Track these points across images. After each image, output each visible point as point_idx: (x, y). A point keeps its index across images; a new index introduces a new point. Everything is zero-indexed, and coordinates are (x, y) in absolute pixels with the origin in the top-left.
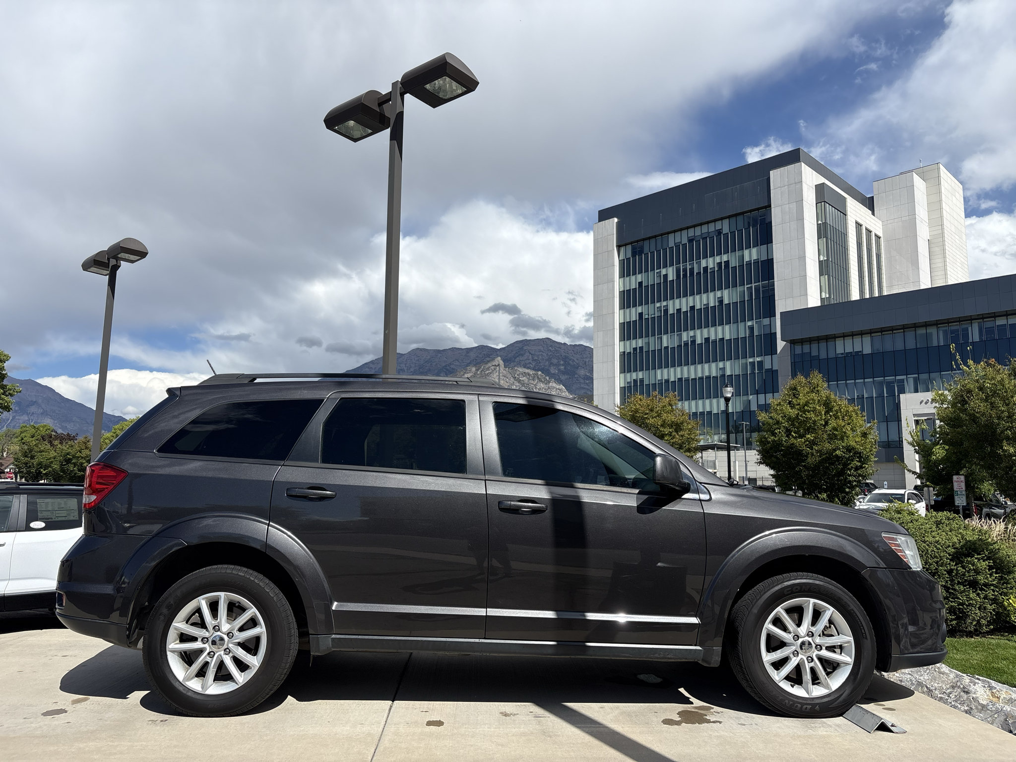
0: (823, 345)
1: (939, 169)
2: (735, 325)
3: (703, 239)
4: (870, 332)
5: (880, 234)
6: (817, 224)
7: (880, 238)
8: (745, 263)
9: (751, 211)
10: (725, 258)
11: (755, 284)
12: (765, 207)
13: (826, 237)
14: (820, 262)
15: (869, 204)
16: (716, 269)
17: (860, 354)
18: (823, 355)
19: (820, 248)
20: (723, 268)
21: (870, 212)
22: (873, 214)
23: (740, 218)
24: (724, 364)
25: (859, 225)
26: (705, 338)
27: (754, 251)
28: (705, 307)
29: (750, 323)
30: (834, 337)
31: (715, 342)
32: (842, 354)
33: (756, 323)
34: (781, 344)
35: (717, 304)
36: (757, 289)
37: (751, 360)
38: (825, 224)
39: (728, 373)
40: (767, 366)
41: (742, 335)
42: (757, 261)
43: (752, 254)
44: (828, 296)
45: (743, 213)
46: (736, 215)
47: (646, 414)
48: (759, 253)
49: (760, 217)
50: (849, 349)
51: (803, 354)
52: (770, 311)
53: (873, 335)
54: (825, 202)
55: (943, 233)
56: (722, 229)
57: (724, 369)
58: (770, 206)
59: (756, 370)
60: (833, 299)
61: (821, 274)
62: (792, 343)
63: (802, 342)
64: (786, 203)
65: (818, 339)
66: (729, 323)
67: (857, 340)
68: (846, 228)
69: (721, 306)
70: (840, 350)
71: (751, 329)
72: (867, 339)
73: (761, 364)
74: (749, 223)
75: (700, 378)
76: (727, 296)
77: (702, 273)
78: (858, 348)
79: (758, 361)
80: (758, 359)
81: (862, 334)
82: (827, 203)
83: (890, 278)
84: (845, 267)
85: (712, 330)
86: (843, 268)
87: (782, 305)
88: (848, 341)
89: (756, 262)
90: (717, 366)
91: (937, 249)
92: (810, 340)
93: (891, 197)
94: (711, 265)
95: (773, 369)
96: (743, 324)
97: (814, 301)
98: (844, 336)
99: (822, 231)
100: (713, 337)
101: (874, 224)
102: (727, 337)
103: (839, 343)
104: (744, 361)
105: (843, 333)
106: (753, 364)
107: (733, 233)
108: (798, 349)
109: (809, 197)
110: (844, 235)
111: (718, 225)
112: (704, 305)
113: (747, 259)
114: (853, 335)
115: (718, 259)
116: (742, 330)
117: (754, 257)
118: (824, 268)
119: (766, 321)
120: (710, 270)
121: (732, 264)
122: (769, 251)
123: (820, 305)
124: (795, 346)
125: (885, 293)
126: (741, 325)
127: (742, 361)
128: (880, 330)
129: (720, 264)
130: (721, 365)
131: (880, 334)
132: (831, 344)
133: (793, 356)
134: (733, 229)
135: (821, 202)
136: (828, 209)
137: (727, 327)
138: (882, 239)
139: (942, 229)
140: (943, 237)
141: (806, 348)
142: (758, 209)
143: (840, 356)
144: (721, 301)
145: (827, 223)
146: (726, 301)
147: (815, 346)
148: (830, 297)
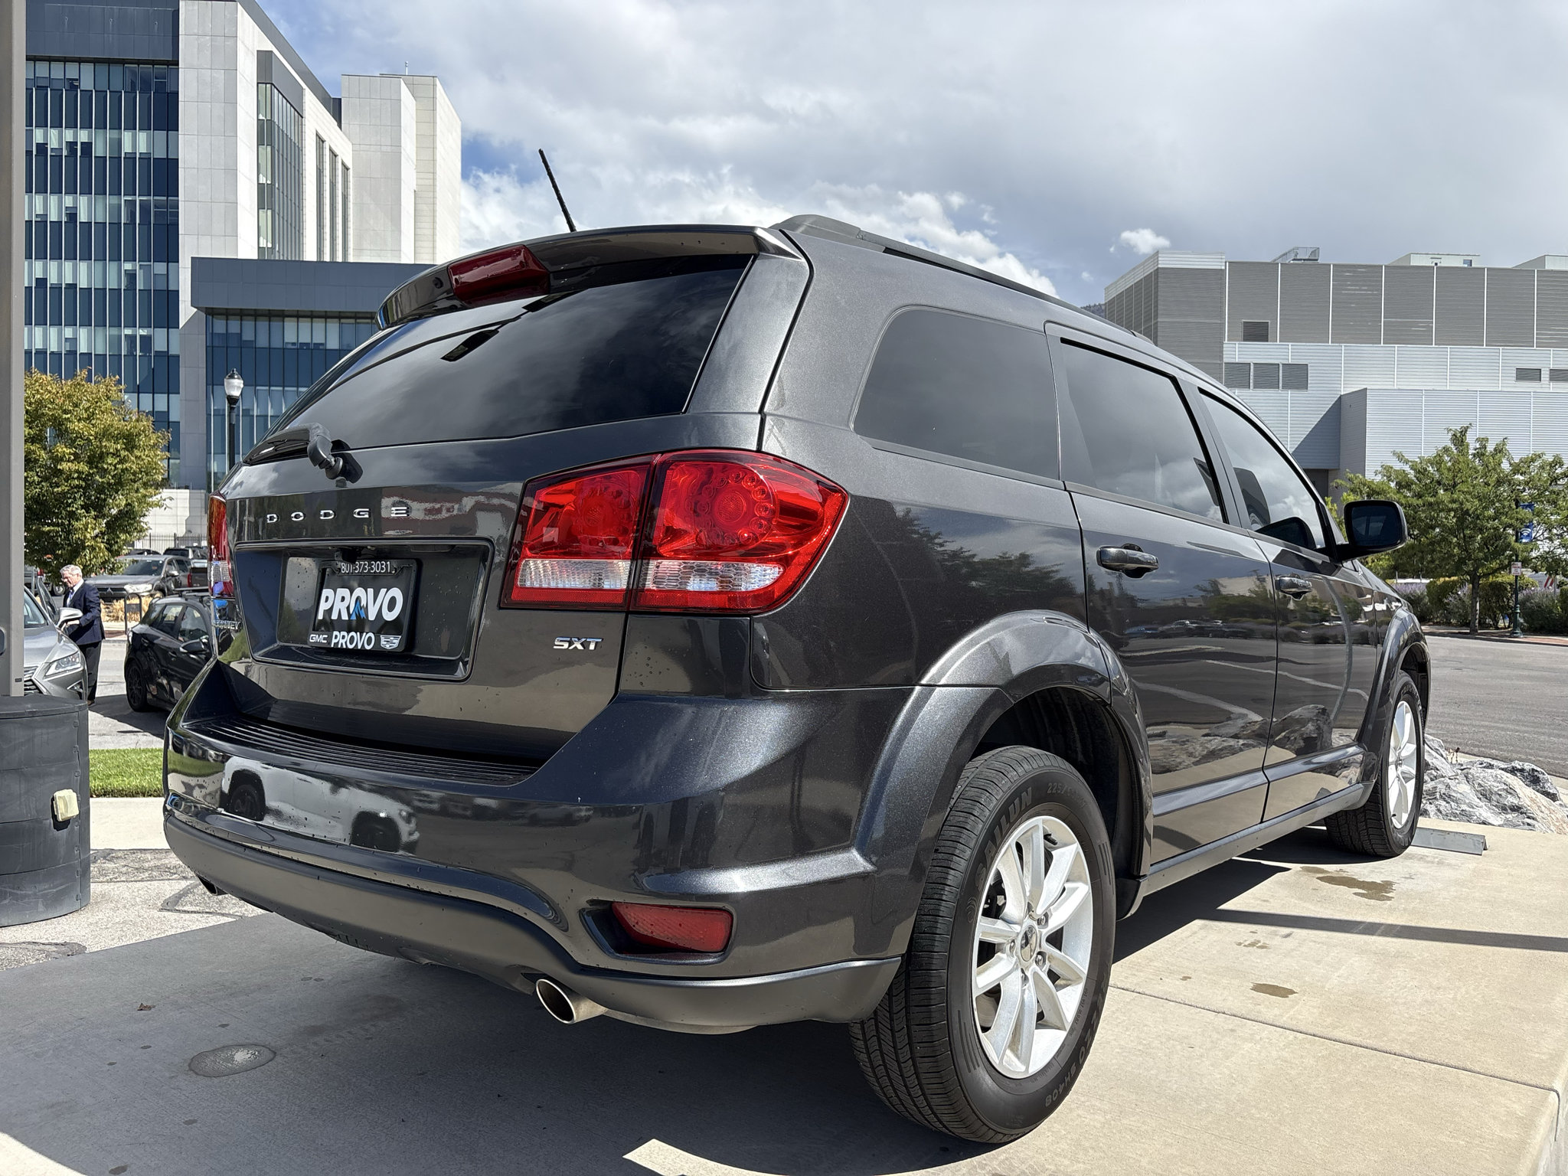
0: (263, 325)
1: (434, 85)
2: (100, 264)
3: (38, 88)
4: (340, 316)
5: (349, 164)
6: (258, 120)
7: (348, 169)
8: (123, 156)
9: (139, 62)
10: (83, 136)
11: (142, 198)
12: (167, 63)
13: (271, 145)
14: (260, 186)
15: (335, 108)
16: (65, 153)
17: (321, 347)
18: (262, 342)
19: (260, 161)
20: (79, 154)
21: (336, 123)
22: (340, 126)
23: (117, 70)
24: (75, 332)
25: (320, 140)
26: (37, 279)
27: (142, 137)
28: (39, 219)
29: (128, 266)
30: (282, 315)
31: (57, 288)
32: (293, 344)
33: (140, 269)
34: (186, 311)
35: (64, 219)
36: (145, 207)
37: (128, 331)
38: (271, 122)
39: (83, 348)
40: (159, 345)
41: (111, 284)
42: (146, 156)
43: (137, 142)
44: (270, 245)
45: (123, 62)
46: (109, 62)
47: (65, 412)
48: (151, 142)
49: (156, 78)
50: (305, 338)
51: (227, 335)
52: (168, 251)
53: (343, 321)
54: (272, 84)
55: (434, 185)
56: (78, 80)
57: (74, 341)
58: (177, 64)
59: (138, 351)
60: (279, 252)
61: (260, 206)
62: (211, 313)
63: (227, 314)
64: (205, 66)
65: (256, 315)
66: (87, 257)
67: (319, 325)
68: (301, 139)
69: (72, 225)
70: (290, 337)
71: (131, 276)
72: (333, 326)
73: (147, 341)
74: (133, 84)
75: (38, 352)
76: (86, 208)
77: (34, 153)
78: (318, 339)
79: (141, 336)
80: (143, 332)
81: (326, 316)
82: (275, 87)
83: (359, 238)
84: (297, 204)
85: (53, 265)
86: (295, 204)
87: (191, 246)
88: (305, 324)
89: (146, 158)
90: (60, 334)
91: (425, 207)
92: (242, 314)
93: (368, 108)
94: (53, 143)
95: (170, 353)
96: (114, 265)
97: (247, 250)
98: (298, 315)
99: (266, 133)
100: (53, 279)
101: (339, 142)
102: (83, 283)
103: (290, 325)
104: (114, 331)
105: (298, 311)
106: (131, 339)
107: (101, 94)
108: (220, 326)
109: (247, 69)
110: (298, 151)
111: (72, 71)
112: (37, 216)
113: (127, 147)
114: (312, 316)
115: (68, 135)
116: (113, 276)
117: (142, 148)
118: (265, 197)
119: (160, 268)
120: (52, 152)
121: (98, 150)
122: (171, 145)
123: (256, 257)
124: (215, 320)
125: (351, 259)
126: (111, 267)
127: (111, 331)
128: (353, 315)
129: (72, 145)
130: (68, 332)
131: (353, 321)
132: (276, 324)
133: (211, 335)
134: (103, 86)
135: (266, 84)
136: (276, 98)
137: (83, 266)
138: (351, 172)
139: (434, 179)
140: (434, 191)
141: (234, 326)
142: (153, 63)
143: (290, 346)
144: (72, 216)
145: (274, 123)
146: (82, 217)
147: (248, 324)
148: (273, 248)
